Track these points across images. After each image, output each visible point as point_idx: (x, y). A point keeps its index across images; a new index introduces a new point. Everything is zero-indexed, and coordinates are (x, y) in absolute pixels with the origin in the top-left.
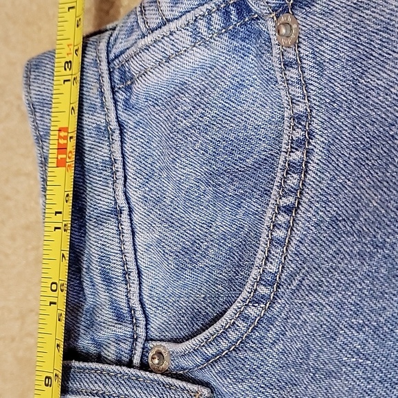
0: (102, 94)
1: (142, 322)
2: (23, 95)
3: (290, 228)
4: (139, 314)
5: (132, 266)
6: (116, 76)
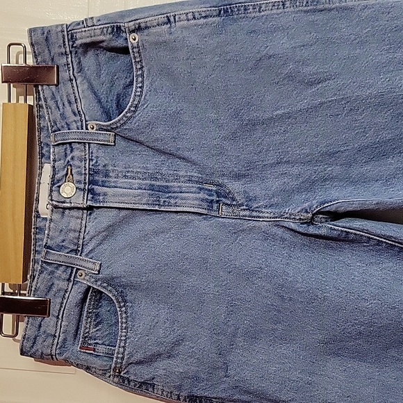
4: (82, 113)
6: (70, 36)
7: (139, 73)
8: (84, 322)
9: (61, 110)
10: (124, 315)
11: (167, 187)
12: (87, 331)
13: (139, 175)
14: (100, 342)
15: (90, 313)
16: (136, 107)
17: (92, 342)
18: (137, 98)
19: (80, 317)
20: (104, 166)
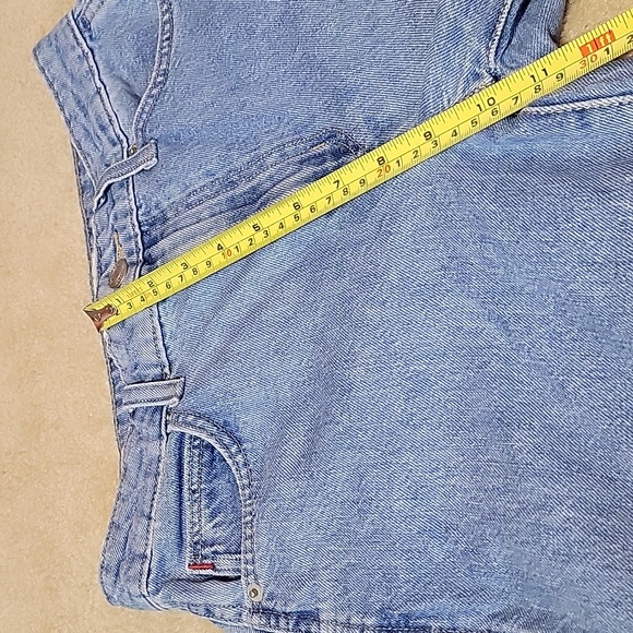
0: (76, 38)
1: (125, 140)
2: (36, 64)
3: (170, 46)
4: (122, 137)
5: (112, 114)
6: (81, 25)
7: (166, 17)
8: (188, 513)
9: (101, 149)
10: (244, 472)
11: (254, 189)
12: (196, 529)
13: (208, 192)
14: (220, 548)
15: (194, 492)
16: (166, 73)
17: (207, 551)
18: (165, 59)
19: (181, 504)
20: (156, 207)
